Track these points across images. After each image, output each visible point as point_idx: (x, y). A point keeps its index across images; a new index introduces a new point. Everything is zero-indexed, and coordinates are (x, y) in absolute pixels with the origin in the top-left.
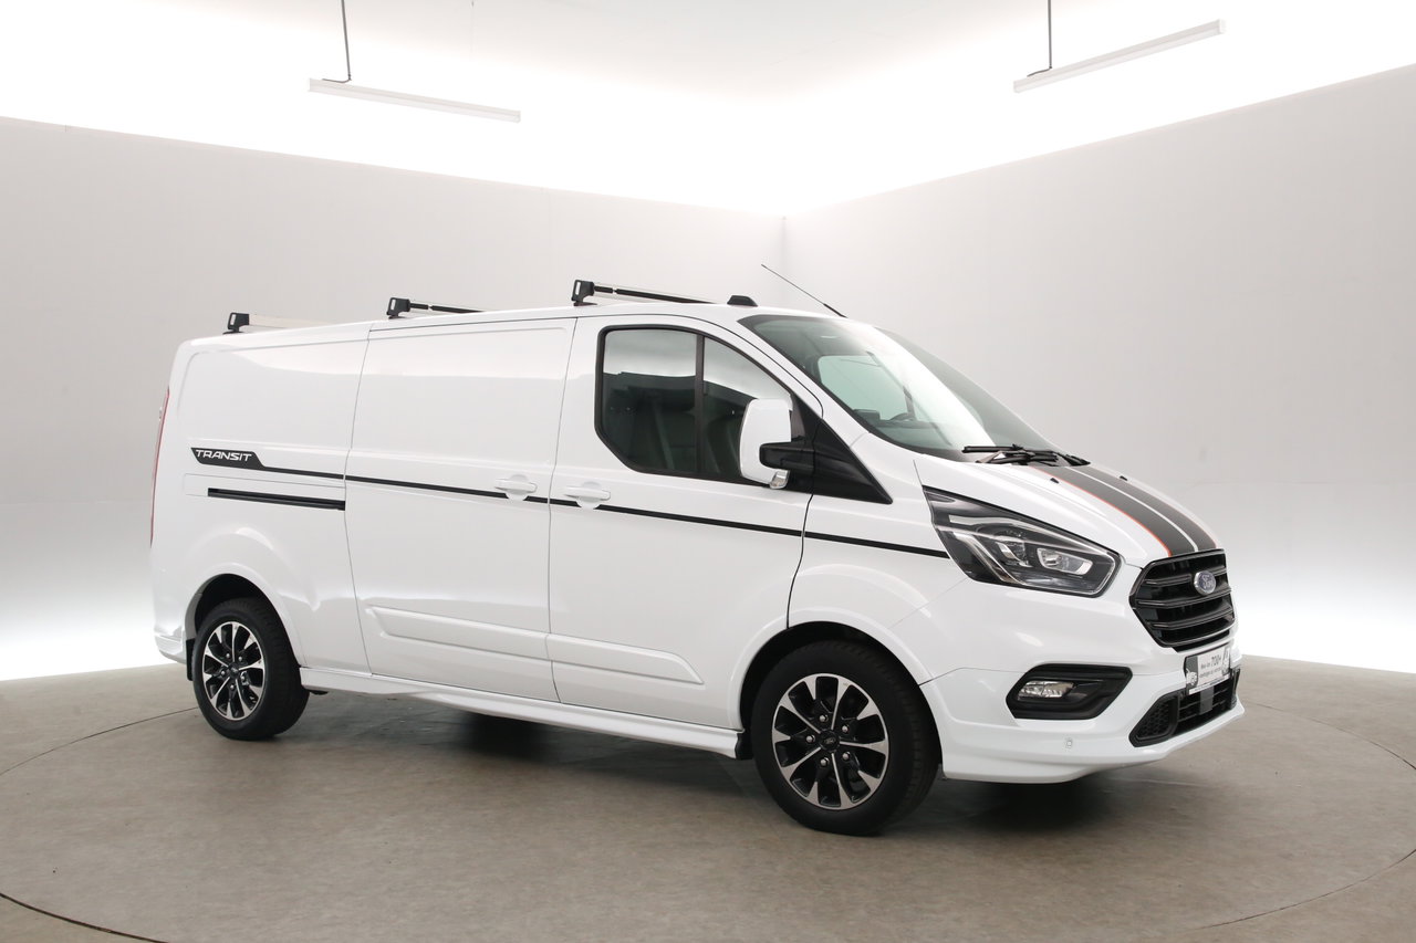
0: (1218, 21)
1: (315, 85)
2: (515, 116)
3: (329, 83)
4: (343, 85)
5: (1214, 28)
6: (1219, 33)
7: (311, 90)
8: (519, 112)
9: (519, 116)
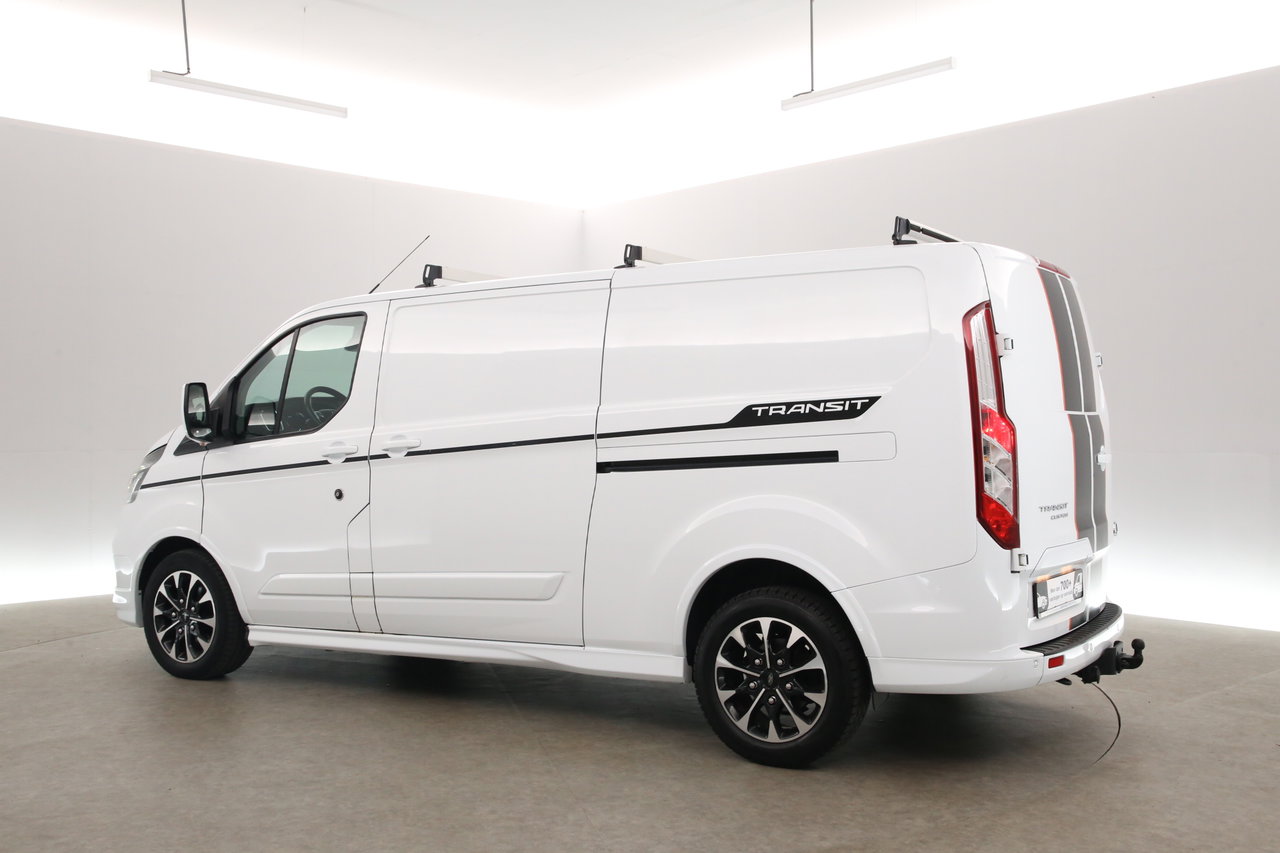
0: (951, 58)
1: (155, 76)
2: (342, 112)
3: (168, 76)
5: (947, 63)
8: (345, 109)
9: (346, 112)
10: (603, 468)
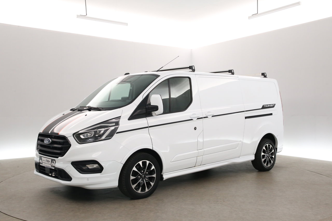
1: (78, 16)
3: (81, 16)
4: (84, 16)
5: (298, 3)
6: (300, 5)
7: (77, 17)
8: (127, 23)
9: (127, 24)
10: (246, 118)
